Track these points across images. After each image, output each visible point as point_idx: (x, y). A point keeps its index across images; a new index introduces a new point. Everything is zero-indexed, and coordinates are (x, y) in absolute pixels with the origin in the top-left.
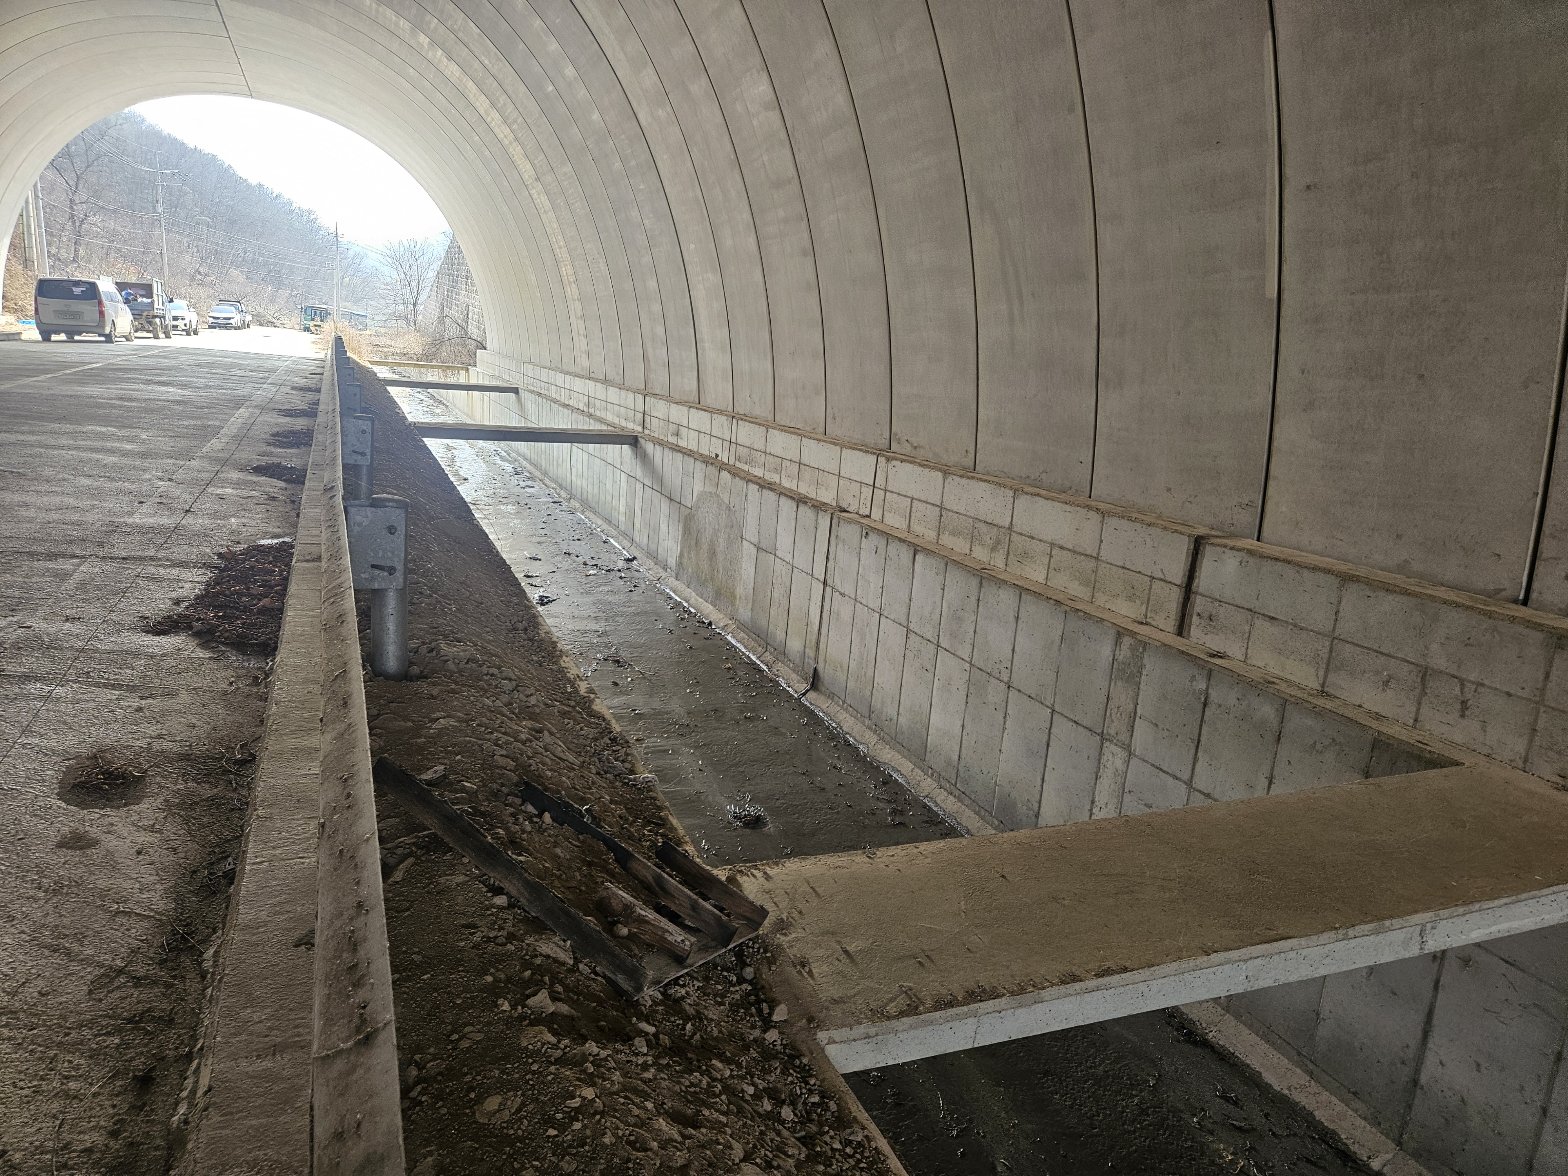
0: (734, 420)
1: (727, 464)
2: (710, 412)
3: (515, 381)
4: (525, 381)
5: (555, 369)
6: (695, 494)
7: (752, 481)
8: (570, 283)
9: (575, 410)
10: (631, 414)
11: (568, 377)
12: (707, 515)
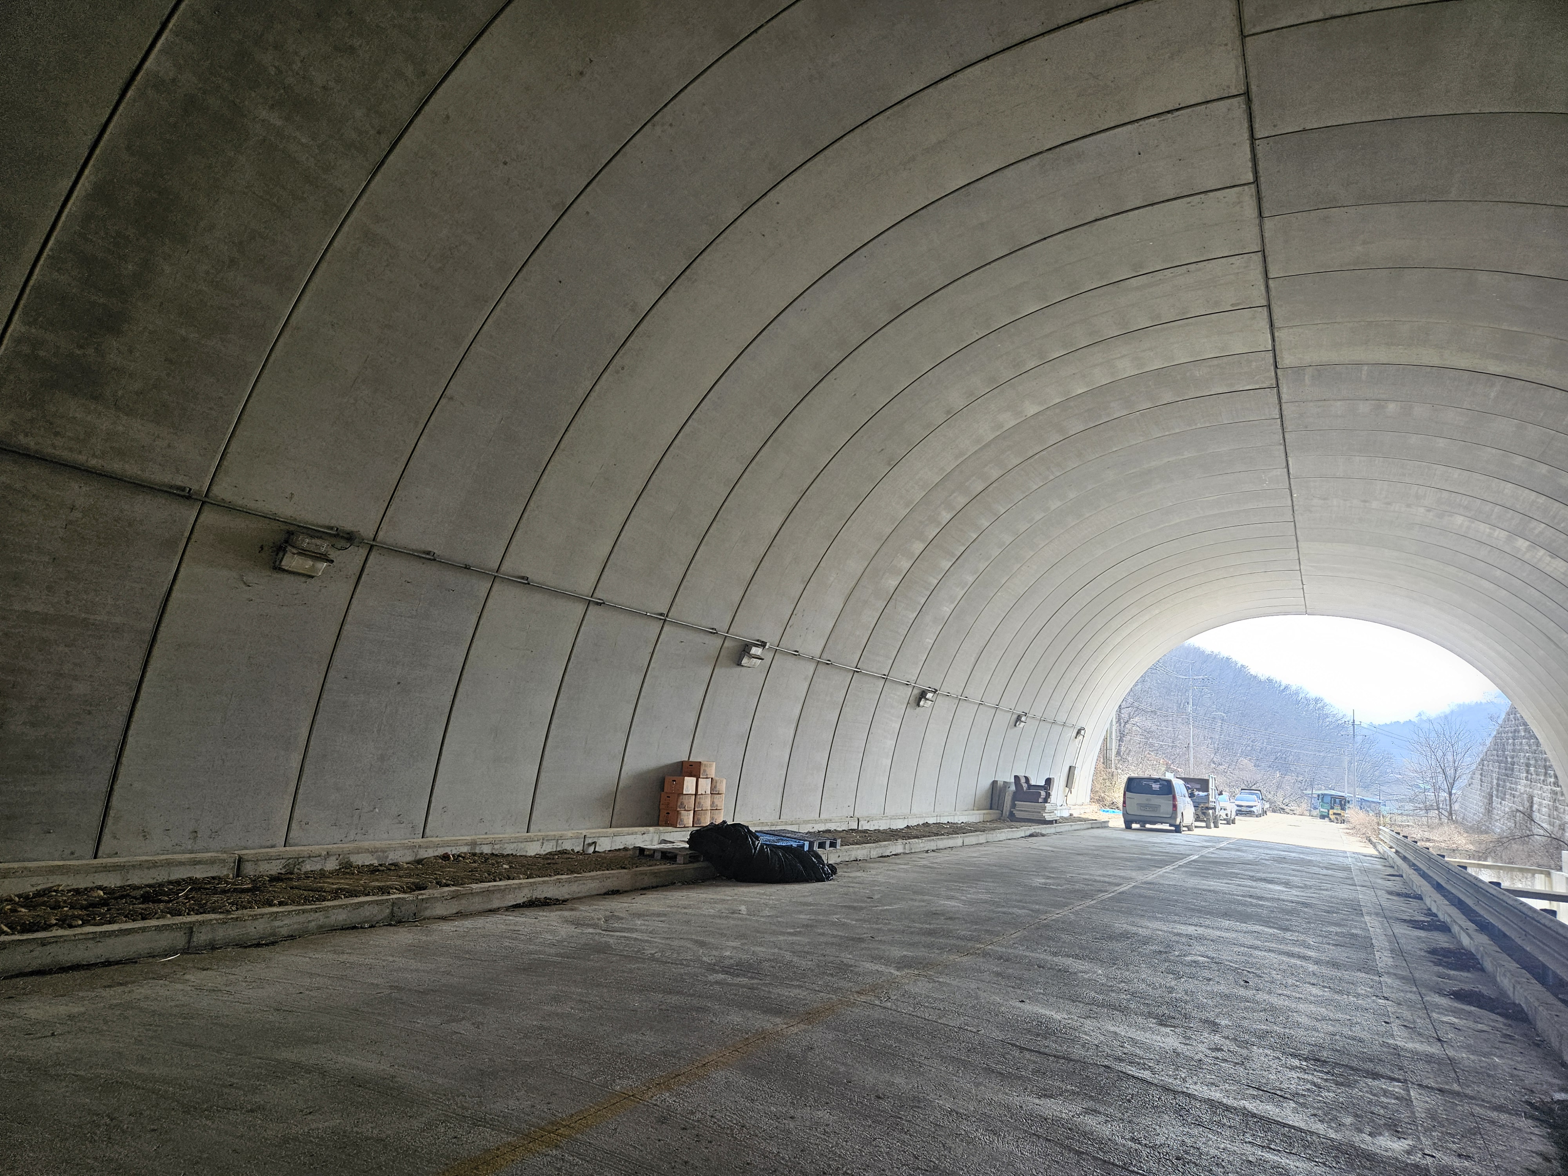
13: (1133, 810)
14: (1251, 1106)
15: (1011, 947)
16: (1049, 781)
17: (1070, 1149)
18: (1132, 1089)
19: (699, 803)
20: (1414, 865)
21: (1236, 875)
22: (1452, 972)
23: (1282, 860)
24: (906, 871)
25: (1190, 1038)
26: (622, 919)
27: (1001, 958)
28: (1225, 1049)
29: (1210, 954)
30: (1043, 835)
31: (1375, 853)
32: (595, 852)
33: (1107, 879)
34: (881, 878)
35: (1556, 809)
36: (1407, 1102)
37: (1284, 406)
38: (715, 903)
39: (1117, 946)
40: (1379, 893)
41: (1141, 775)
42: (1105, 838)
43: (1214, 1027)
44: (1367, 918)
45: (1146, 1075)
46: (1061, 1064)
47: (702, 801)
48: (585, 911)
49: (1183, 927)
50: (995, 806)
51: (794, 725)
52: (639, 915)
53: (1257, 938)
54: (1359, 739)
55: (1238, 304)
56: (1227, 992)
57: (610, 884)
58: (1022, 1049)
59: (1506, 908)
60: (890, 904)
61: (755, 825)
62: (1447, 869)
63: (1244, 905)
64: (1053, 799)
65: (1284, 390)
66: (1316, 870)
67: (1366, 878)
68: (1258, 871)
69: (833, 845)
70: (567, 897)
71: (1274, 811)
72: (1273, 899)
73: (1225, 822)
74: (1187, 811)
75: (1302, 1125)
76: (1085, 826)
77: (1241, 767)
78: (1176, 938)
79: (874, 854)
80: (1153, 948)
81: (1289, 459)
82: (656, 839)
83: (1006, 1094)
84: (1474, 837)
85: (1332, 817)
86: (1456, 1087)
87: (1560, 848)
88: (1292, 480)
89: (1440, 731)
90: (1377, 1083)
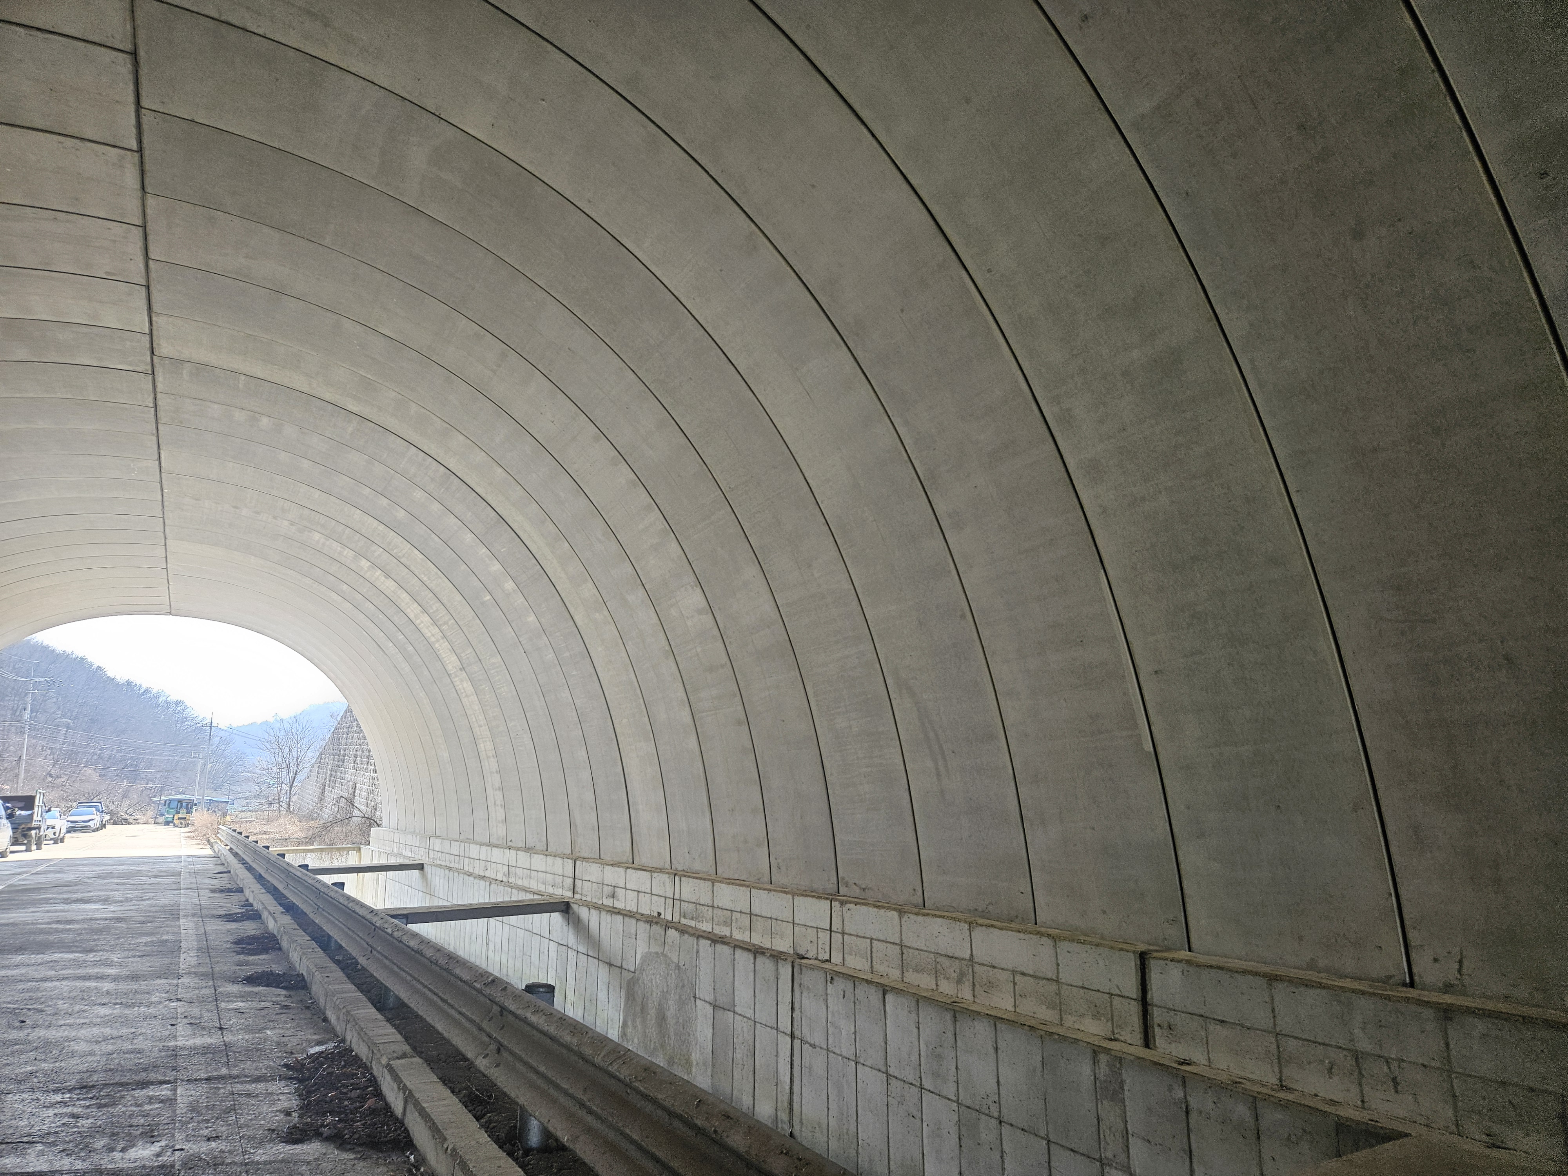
0: (677, 878)
1: (672, 922)
2: (649, 871)
3: (419, 856)
4: (431, 856)
5: (468, 841)
6: (639, 956)
7: (702, 937)
8: (488, 757)
9: (493, 882)
10: (559, 880)
11: (484, 848)
12: (653, 977)
20: (243, 860)
21: (46, 901)
22: (251, 958)
23: (109, 875)
31: (211, 853)
36: (171, 1101)
37: (159, 396)
40: (203, 893)
44: (182, 921)
53: (52, 968)
54: (216, 740)
55: (114, 274)
62: (268, 859)
65: (160, 378)
66: (144, 880)
67: (194, 880)
68: (76, 892)
71: (115, 823)
72: (84, 921)
73: (52, 842)
77: (83, 778)
81: (162, 452)
84: (305, 825)
85: (176, 822)
86: (224, 1071)
87: (370, 826)
88: (163, 475)
89: (289, 729)
90: (144, 1092)
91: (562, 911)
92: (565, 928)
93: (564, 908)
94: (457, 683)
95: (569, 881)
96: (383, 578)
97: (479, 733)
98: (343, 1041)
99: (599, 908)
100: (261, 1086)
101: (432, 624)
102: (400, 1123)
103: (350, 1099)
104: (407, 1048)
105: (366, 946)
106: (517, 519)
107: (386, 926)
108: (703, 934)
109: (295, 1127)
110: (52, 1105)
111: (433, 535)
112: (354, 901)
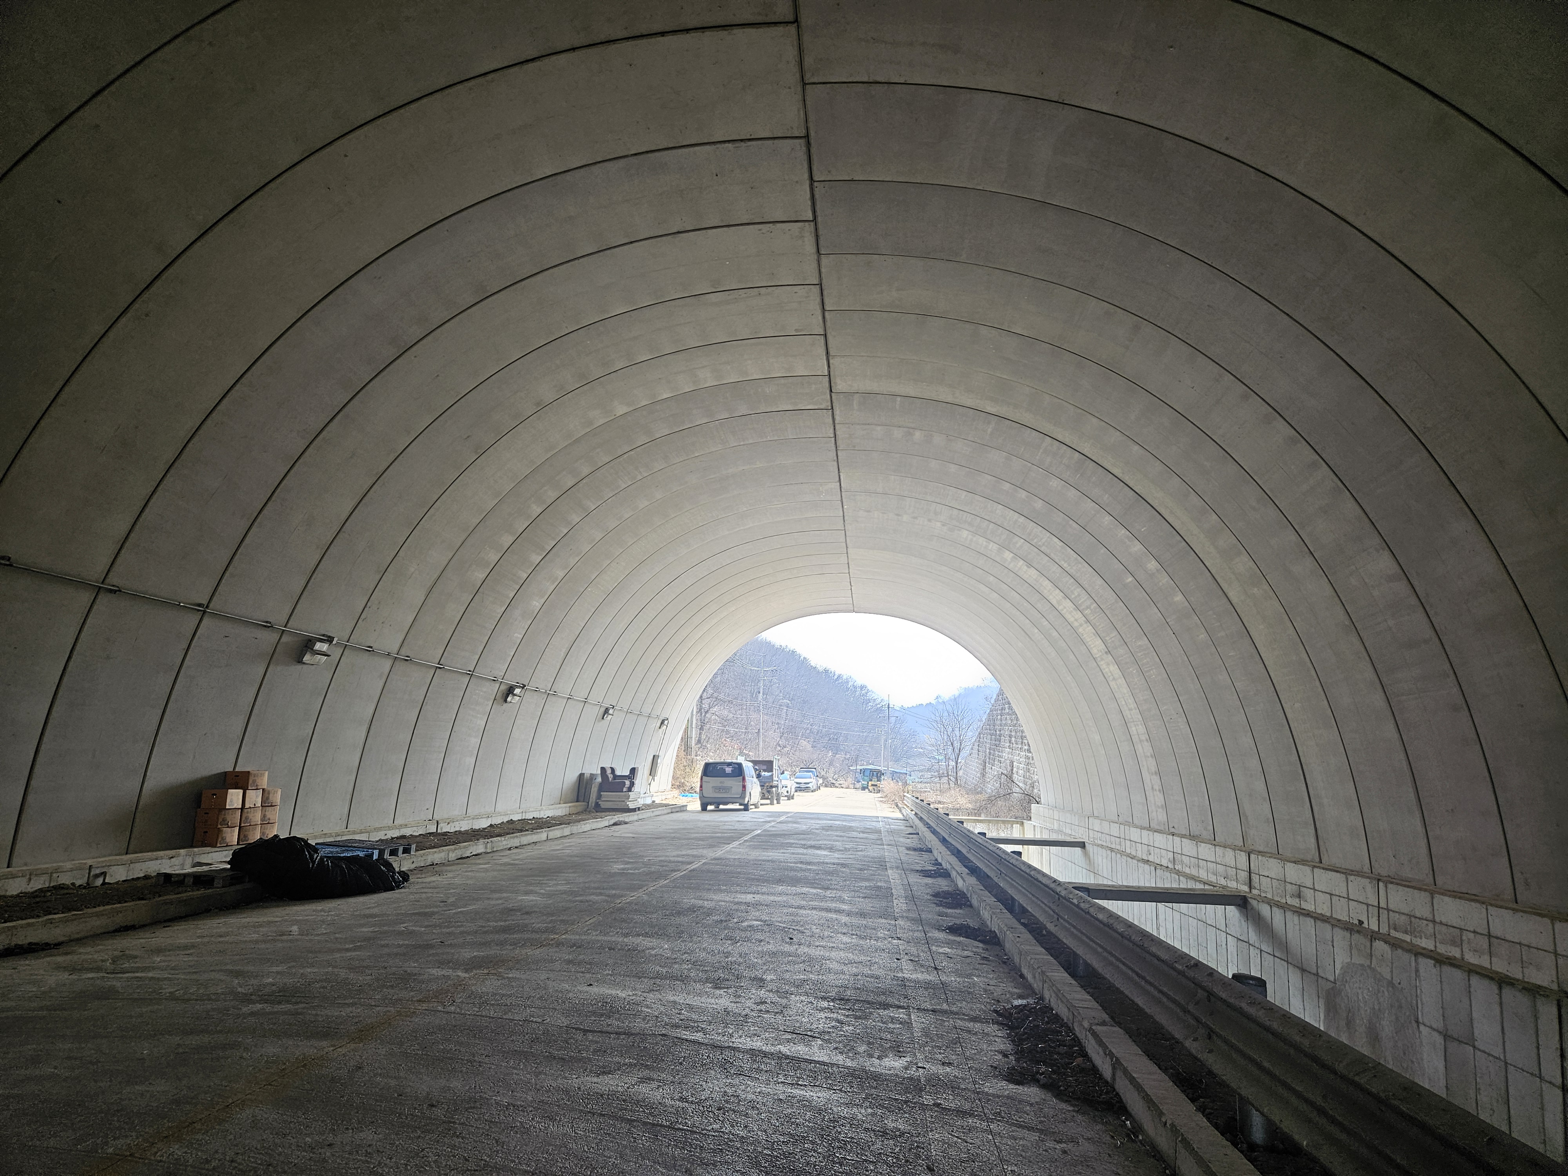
0: (1381, 884)
1: (1378, 932)
2: (1343, 873)
3: (1080, 835)
4: (1091, 836)
5: (1126, 824)
6: (1338, 966)
7: (1422, 954)
8: (1141, 741)
9: (1158, 867)
10: (1232, 872)
11: (1145, 833)
12: (1360, 992)
13: (709, 793)
14: (784, 1049)
15: (586, 933)
16: (633, 771)
17: (623, 1119)
18: (684, 1051)
19: (247, 818)
20: (928, 824)
21: (791, 845)
22: (949, 911)
23: (829, 828)
24: (486, 870)
25: (740, 996)
26: (136, 957)
27: (574, 945)
28: (769, 1001)
29: (764, 918)
30: (626, 823)
31: (901, 816)
32: (104, 883)
33: (680, 859)
34: (457, 881)
35: (1029, 770)
36: (907, 1024)
37: (837, 427)
38: (261, 926)
39: (684, 920)
40: (901, 849)
41: (718, 760)
42: (683, 821)
43: (760, 982)
44: (890, 872)
45: (699, 1036)
46: (624, 1040)
47: (251, 816)
48: (87, 953)
49: (743, 896)
50: (581, 799)
51: (366, 726)
52: (159, 951)
53: (803, 899)
54: (893, 719)
55: (801, 330)
56: (775, 950)
57: (119, 920)
58: (585, 1031)
59: (988, 853)
60: (465, 906)
61: (315, 837)
62: (949, 825)
63: (795, 871)
64: (636, 788)
65: (837, 412)
66: (855, 834)
67: (892, 838)
68: (810, 839)
69: (407, 851)
70: (62, 939)
71: (826, 786)
72: (819, 863)
73: (786, 798)
74: (754, 790)
75: (825, 1059)
76: (666, 812)
77: (801, 748)
78: (736, 907)
79: (452, 856)
80: (715, 918)
81: (841, 474)
82: (189, 861)
83: (566, 1078)
84: (972, 797)
85: (871, 788)
86: (945, 1006)
87: (1030, 802)
88: (843, 493)
89: (951, 710)
90: (886, 1012)
91: (1239, 905)
92: (1244, 924)
93: (1241, 902)
94: (1104, 666)
95: (1243, 875)
96: (1026, 567)
97: (1130, 717)
98: (1042, 998)
99: (1284, 907)
100: (978, 1025)
101: (1074, 609)
102: (1110, 1087)
103: (1059, 1053)
104: (1106, 1017)
105: (1052, 913)
106: (1156, 496)
107: (1071, 896)
108: (1424, 951)
109: (1013, 1068)
110: (822, 1010)
111: (1071, 522)
112: (1035, 869)
